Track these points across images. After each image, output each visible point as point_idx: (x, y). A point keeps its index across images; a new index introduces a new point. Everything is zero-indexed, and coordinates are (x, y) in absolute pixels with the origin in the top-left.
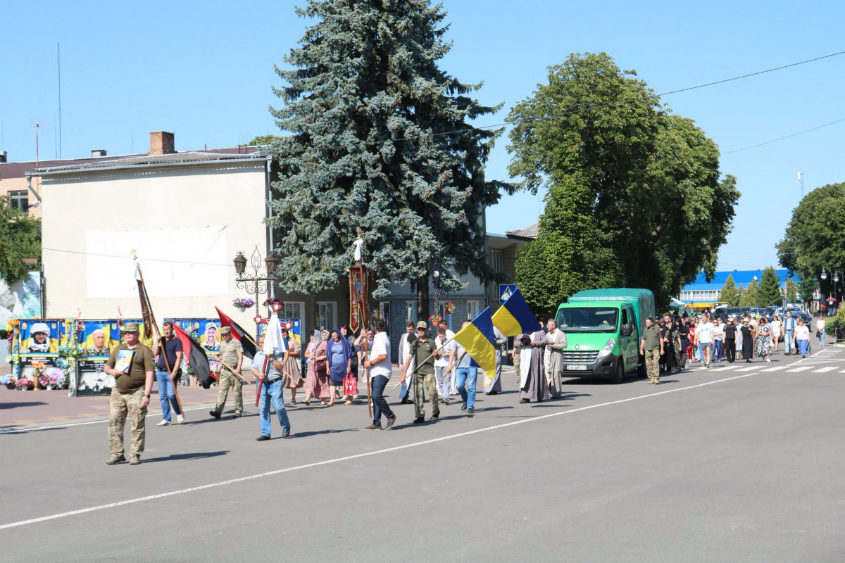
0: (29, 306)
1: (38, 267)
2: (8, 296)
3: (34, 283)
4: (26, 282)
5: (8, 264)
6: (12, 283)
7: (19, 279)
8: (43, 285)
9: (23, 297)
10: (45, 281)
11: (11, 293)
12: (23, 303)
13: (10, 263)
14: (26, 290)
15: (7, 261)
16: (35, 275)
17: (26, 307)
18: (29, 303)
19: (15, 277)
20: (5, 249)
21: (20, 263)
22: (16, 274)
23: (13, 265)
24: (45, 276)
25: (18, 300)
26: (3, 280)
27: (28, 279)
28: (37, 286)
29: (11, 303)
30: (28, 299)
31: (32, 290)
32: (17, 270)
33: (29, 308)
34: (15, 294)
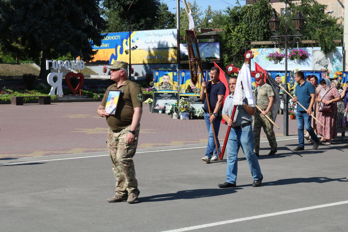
0: (336, 66)
1: (341, 44)
2: (325, 60)
3: (339, 53)
4: (334, 52)
5: (325, 42)
6: (327, 53)
7: (330, 51)
8: (344, 55)
9: (333, 60)
10: (345, 52)
11: (327, 58)
12: (333, 64)
13: (326, 42)
14: (335, 57)
15: (325, 41)
16: (340, 49)
17: (334, 66)
18: (336, 64)
19: (329, 50)
20: (324, 35)
21: (332, 42)
22: (329, 48)
23: (328, 43)
24: (345, 49)
25: (330, 62)
26: (322, 51)
27: (336, 51)
28: (341, 54)
29: (326, 64)
30: (335, 62)
31: (338, 57)
32: (330, 46)
33: (336, 67)
34: (329, 59)
